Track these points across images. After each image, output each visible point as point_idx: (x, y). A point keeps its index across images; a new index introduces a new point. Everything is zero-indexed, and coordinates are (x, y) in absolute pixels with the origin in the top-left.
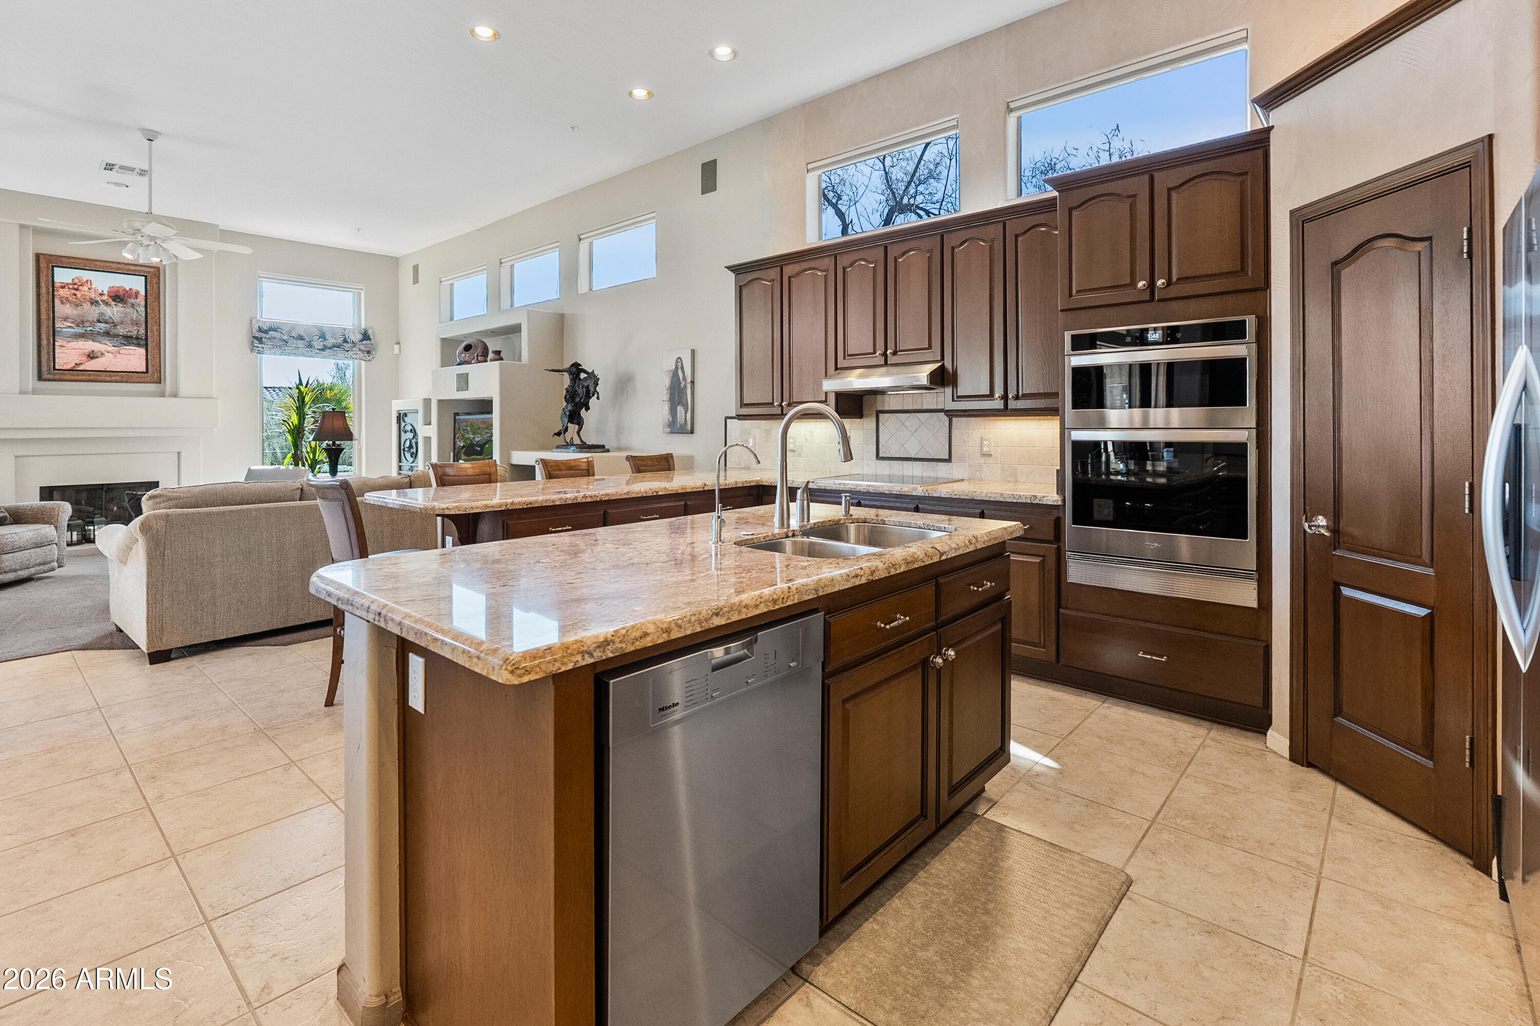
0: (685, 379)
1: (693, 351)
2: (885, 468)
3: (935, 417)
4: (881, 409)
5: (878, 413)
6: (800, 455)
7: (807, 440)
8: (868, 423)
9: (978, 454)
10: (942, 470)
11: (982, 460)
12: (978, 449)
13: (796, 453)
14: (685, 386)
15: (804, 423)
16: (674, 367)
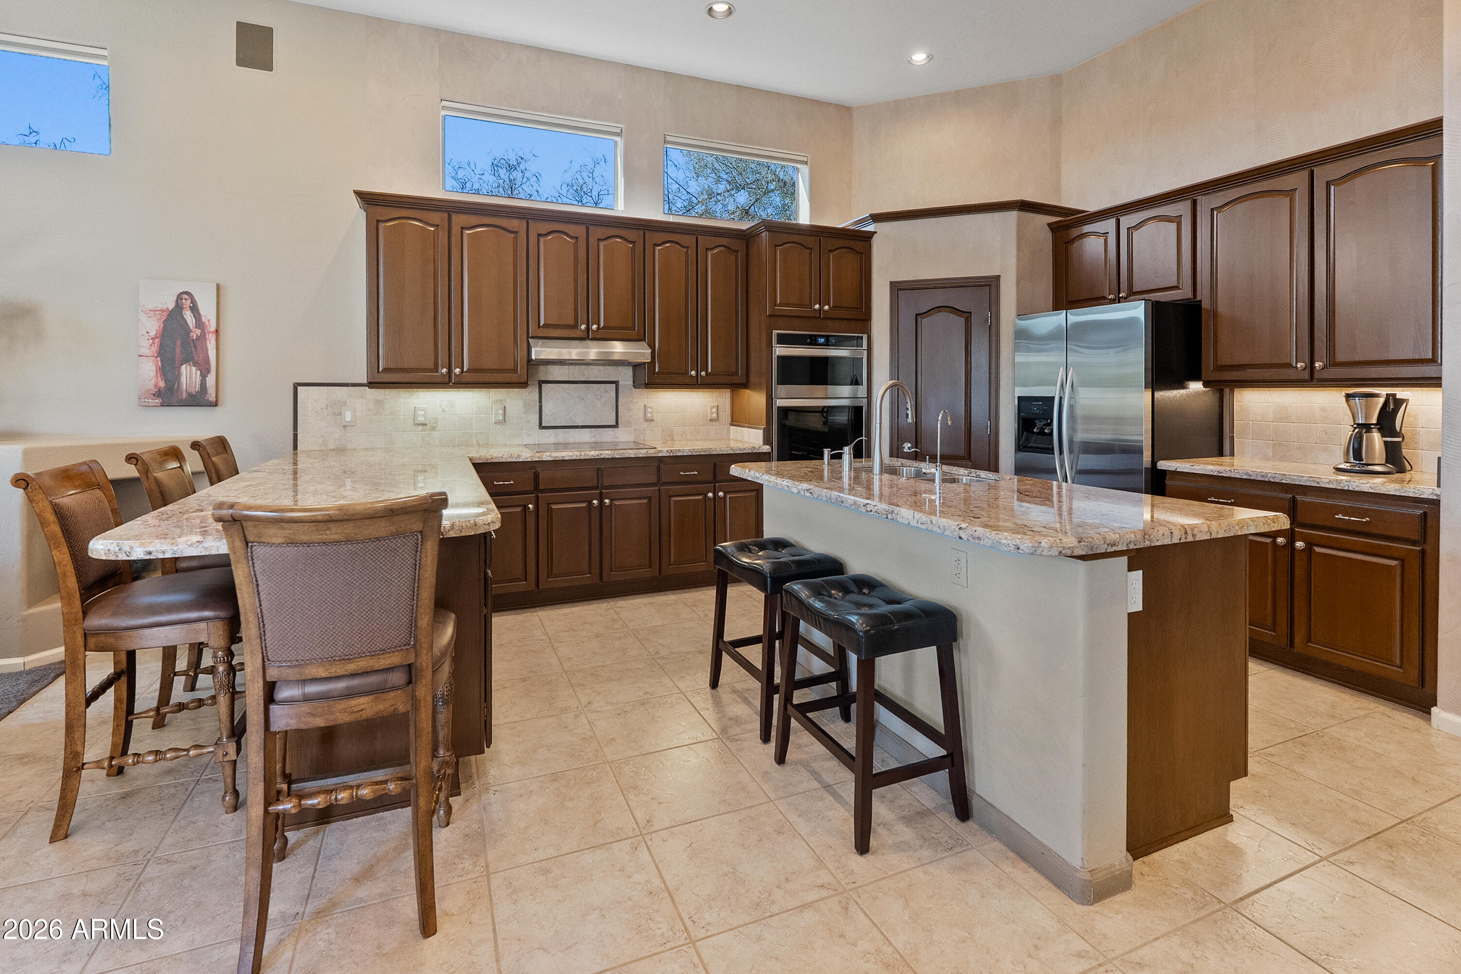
0: (200, 324)
1: (218, 287)
2: (549, 437)
3: (602, 389)
4: (543, 379)
5: (541, 383)
6: (433, 428)
7: (444, 411)
8: (530, 394)
9: (642, 420)
10: (607, 435)
11: (645, 425)
12: (642, 415)
13: (428, 427)
14: (203, 337)
15: (440, 393)
16: (171, 306)
